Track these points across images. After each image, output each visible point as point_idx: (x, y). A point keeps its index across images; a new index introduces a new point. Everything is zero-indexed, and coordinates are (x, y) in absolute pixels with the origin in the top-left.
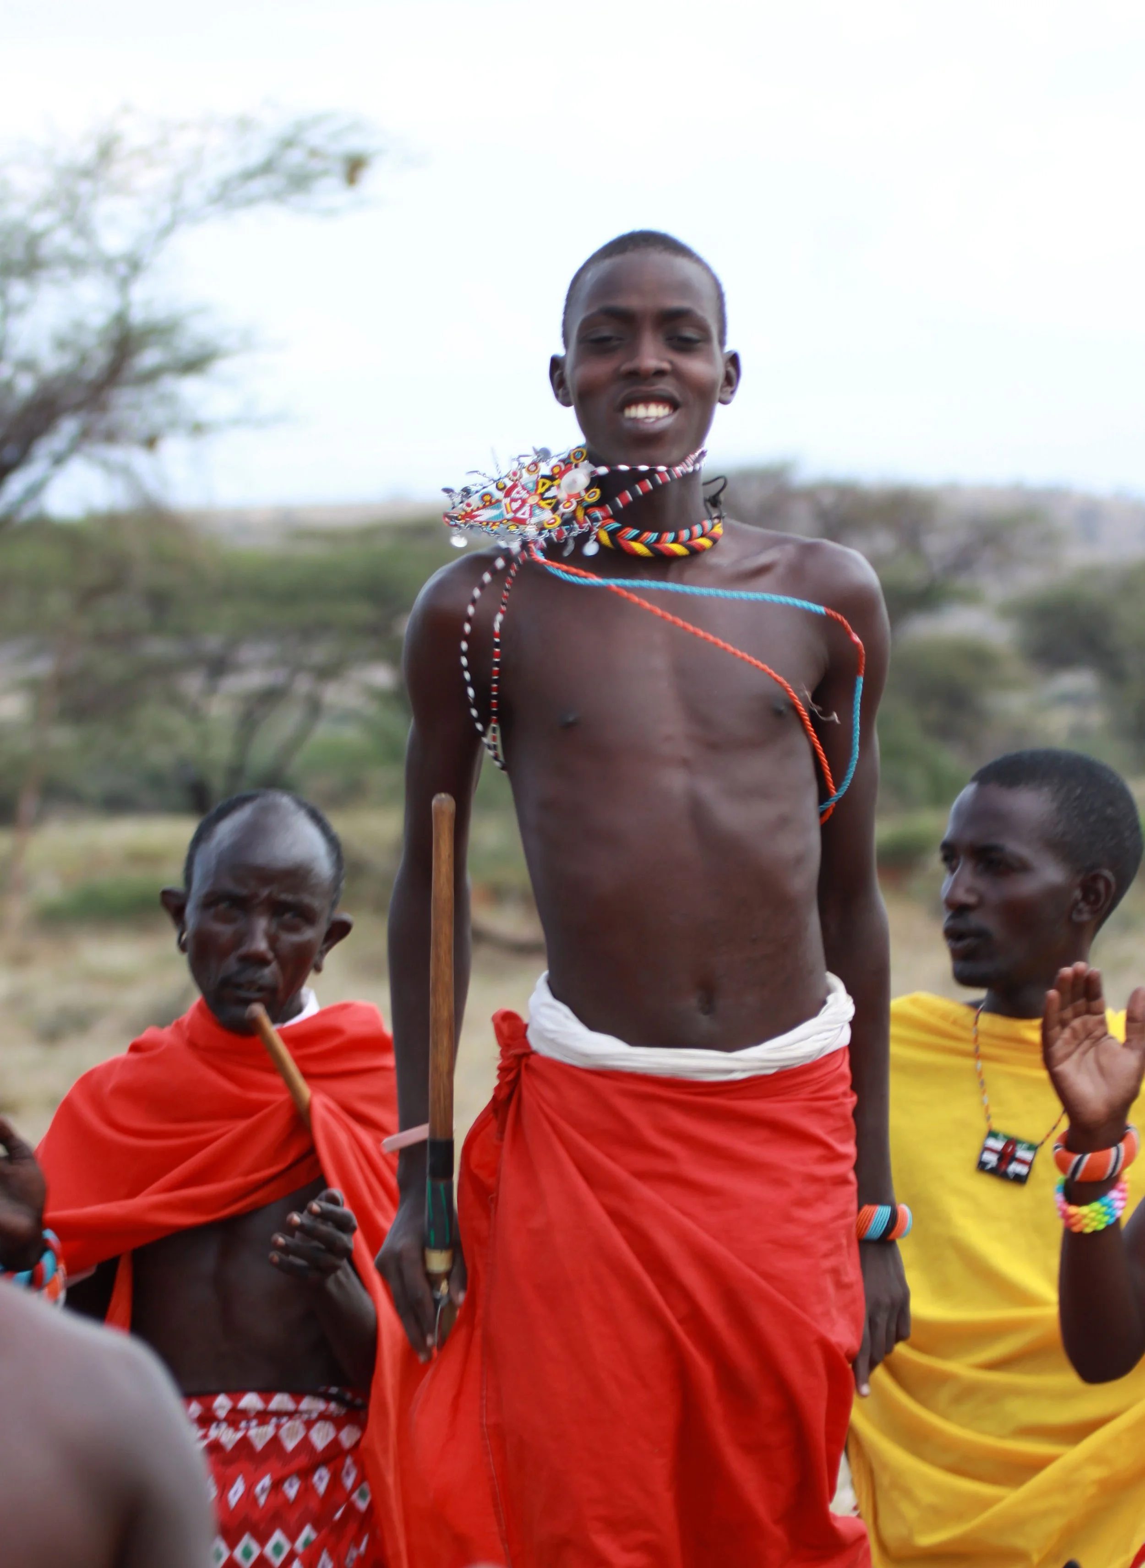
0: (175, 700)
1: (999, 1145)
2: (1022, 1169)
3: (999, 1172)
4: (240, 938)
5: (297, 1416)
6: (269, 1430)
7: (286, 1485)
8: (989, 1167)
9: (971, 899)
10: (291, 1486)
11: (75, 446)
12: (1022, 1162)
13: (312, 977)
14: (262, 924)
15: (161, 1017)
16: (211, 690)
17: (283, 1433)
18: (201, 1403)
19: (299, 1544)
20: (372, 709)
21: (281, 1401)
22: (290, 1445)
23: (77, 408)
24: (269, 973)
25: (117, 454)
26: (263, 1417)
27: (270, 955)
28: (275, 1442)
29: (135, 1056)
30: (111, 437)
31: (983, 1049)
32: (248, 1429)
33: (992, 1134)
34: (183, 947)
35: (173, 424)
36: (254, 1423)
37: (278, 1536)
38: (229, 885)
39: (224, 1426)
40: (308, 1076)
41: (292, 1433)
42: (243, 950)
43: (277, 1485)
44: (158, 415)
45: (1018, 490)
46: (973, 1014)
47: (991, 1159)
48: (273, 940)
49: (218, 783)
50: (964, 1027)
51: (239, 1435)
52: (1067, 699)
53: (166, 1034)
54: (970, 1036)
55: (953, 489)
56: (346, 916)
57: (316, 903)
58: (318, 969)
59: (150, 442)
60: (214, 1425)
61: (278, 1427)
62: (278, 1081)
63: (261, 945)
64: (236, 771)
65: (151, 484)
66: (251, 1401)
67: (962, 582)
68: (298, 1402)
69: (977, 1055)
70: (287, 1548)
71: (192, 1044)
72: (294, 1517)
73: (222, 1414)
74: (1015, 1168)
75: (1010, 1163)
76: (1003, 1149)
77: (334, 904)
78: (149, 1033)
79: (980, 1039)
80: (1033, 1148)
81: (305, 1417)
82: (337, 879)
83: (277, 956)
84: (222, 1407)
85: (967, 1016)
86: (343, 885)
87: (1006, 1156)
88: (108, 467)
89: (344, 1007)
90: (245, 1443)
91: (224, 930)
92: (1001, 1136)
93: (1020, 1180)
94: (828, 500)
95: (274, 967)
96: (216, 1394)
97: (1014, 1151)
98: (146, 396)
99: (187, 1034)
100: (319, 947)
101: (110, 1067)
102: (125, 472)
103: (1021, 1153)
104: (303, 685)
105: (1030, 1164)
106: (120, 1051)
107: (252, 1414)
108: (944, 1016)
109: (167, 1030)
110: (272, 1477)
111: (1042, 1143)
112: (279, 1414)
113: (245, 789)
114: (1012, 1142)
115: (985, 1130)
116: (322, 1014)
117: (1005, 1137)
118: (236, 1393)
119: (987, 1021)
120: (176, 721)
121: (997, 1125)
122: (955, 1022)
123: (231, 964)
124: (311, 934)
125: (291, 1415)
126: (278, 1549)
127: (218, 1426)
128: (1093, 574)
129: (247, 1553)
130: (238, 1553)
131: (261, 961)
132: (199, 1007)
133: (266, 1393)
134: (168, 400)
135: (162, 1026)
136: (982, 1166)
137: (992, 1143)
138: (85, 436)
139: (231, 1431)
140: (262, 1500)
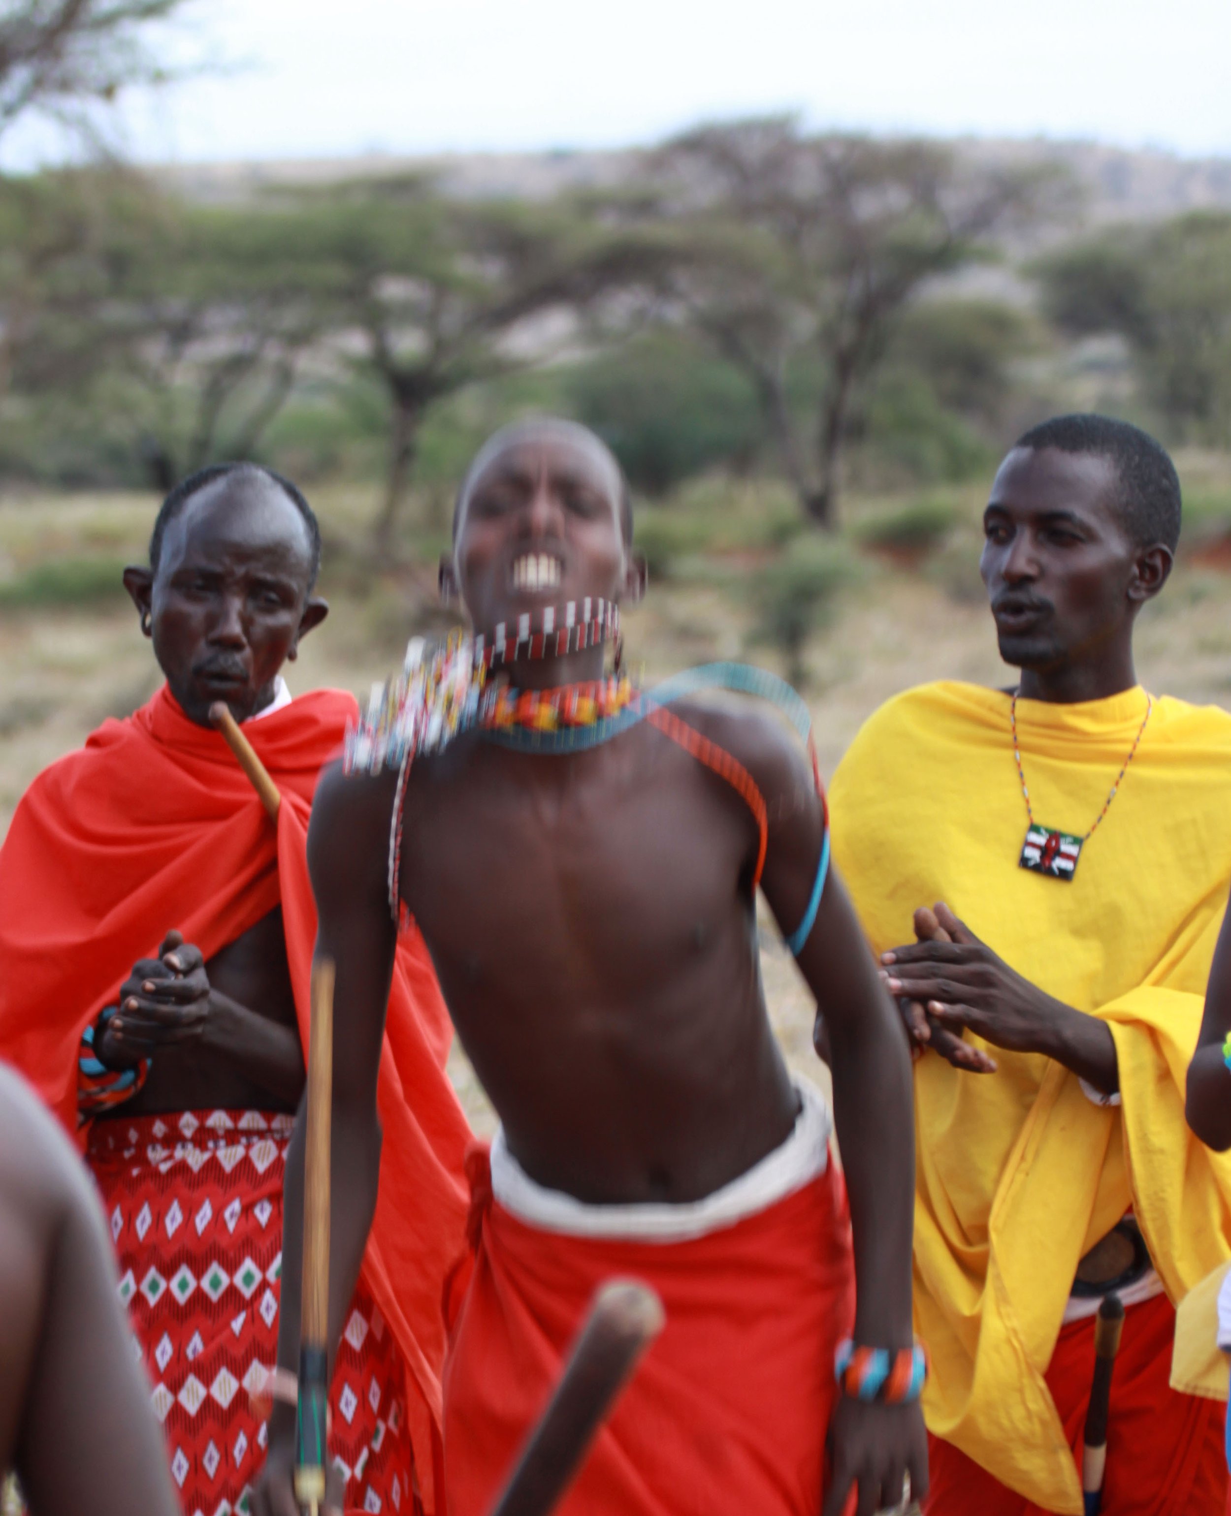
0: (135, 368)
1: (1041, 840)
2: (1067, 865)
3: (1042, 869)
4: (214, 620)
5: (268, 1135)
6: (239, 1151)
7: (257, 1211)
8: (1032, 863)
9: (1031, 571)
10: (262, 1210)
11: (28, 96)
12: (1068, 857)
13: (286, 664)
14: (236, 605)
15: (121, 710)
16: (175, 356)
17: (254, 1154)
18: (165, 1122)
19: (272, 1274)
20: (347, 378)
21: (251, 1120)
22: (261, 1166)
23: (30, 54)
24: (242, 659)
25: (73, 104)
26: (232, 1137)
27: (244, 640)
28: (246, 1163)
29: (94, 752)
30: (66, 85)
31: (1022, 738)
32: (216, 1147)
33: (1034, 828)
34: (147, 631)
35: (132, 72)
36: (222, 1143)
37: (249, 1265)
38: (202, 562)
39: (190, 1146)
40: (274, 770)
41: (262, 1155)
42: (215, 634)
43: (247, 1210)
44: (116, 62)
45: (1039, 141)
46: (1008, 701)
47: (1034, 855)
48: (247, 623)
49: (182, 457)
50: (1000, 714)
51: (207, 1156)
52: (1095, 366)
53: (126, 727)
54: (1007, 723)
55: (971, 141)
56: (322, 600)
57: (294, 584)
58: (292, 657)
59: (108, 92)
60: (179, 1147)
61: (248, 1147)
62: (242, 777)
63: (235, 628)
64: (202, 445)
65: (111, 139)
66: (219, 1119)
67: (981, 241)
68: (269, 1120)
69: (1016, 745)
70: (258, 1276)
71: (156, 737)
72: (264, 1245)
73: (188, 1133)
74: (1059, 863)
75: (1052, 859)
76: (1046, 845)
77: (310, 587)
78: (107, 725)
79: (1020, 727)
80: (1078, 841)
81: (277, 1136)
82: (315, 560)
83: (250, 642)
84: (188, 1126)
85: (1002, 702)
86: (320, 566)
87: (1050, 851)
88: (63, 119)
89: (319, 695)
90: (213, 1164)
91: (196, 611)
92: (1043, 831)
93: (1065, 876)
94: (836, 153)
95: (248, 652)
96: (180, 1112)
97: (1058, 843)
98: (104, 42)
99: (150, 726)
100: (295, 632)
101: (69, 764)
102: (82, 124)
103: (1066, 847)
104: (272, 353)
105: (1073, 859)
106: (77, 746)
107: (221, 1132)
108: (980, 702)
109: (128, 721)
110: (241, 1202)
111: (1088, 836)
112: (249, 1133)
113: (211, 461)
114: (1055, 836)
115: (1025, 823)
116: (296, 703)
117: (1047, 830)
118: (202, 1112)
119: (1027, 708)
120: (137, 392)
121: (1038, 820)
122: (991, 709)
123: (202, 651)
124: (285, 618)
125: (261, 1134)
126: (248, 1278)
127: (184, 1147)
128: (1122, 232)
129: (215, 1283)
130: (205, 1283)
131: (234, 645)
132: (164, 696)
133: (235, 1112)
134: (128, 46)
135: (121, 717)
136: (1024, 862)
137: (1034, 838)
138: (38, 84)
139: (197, 1152)
140: (231, 1225)
